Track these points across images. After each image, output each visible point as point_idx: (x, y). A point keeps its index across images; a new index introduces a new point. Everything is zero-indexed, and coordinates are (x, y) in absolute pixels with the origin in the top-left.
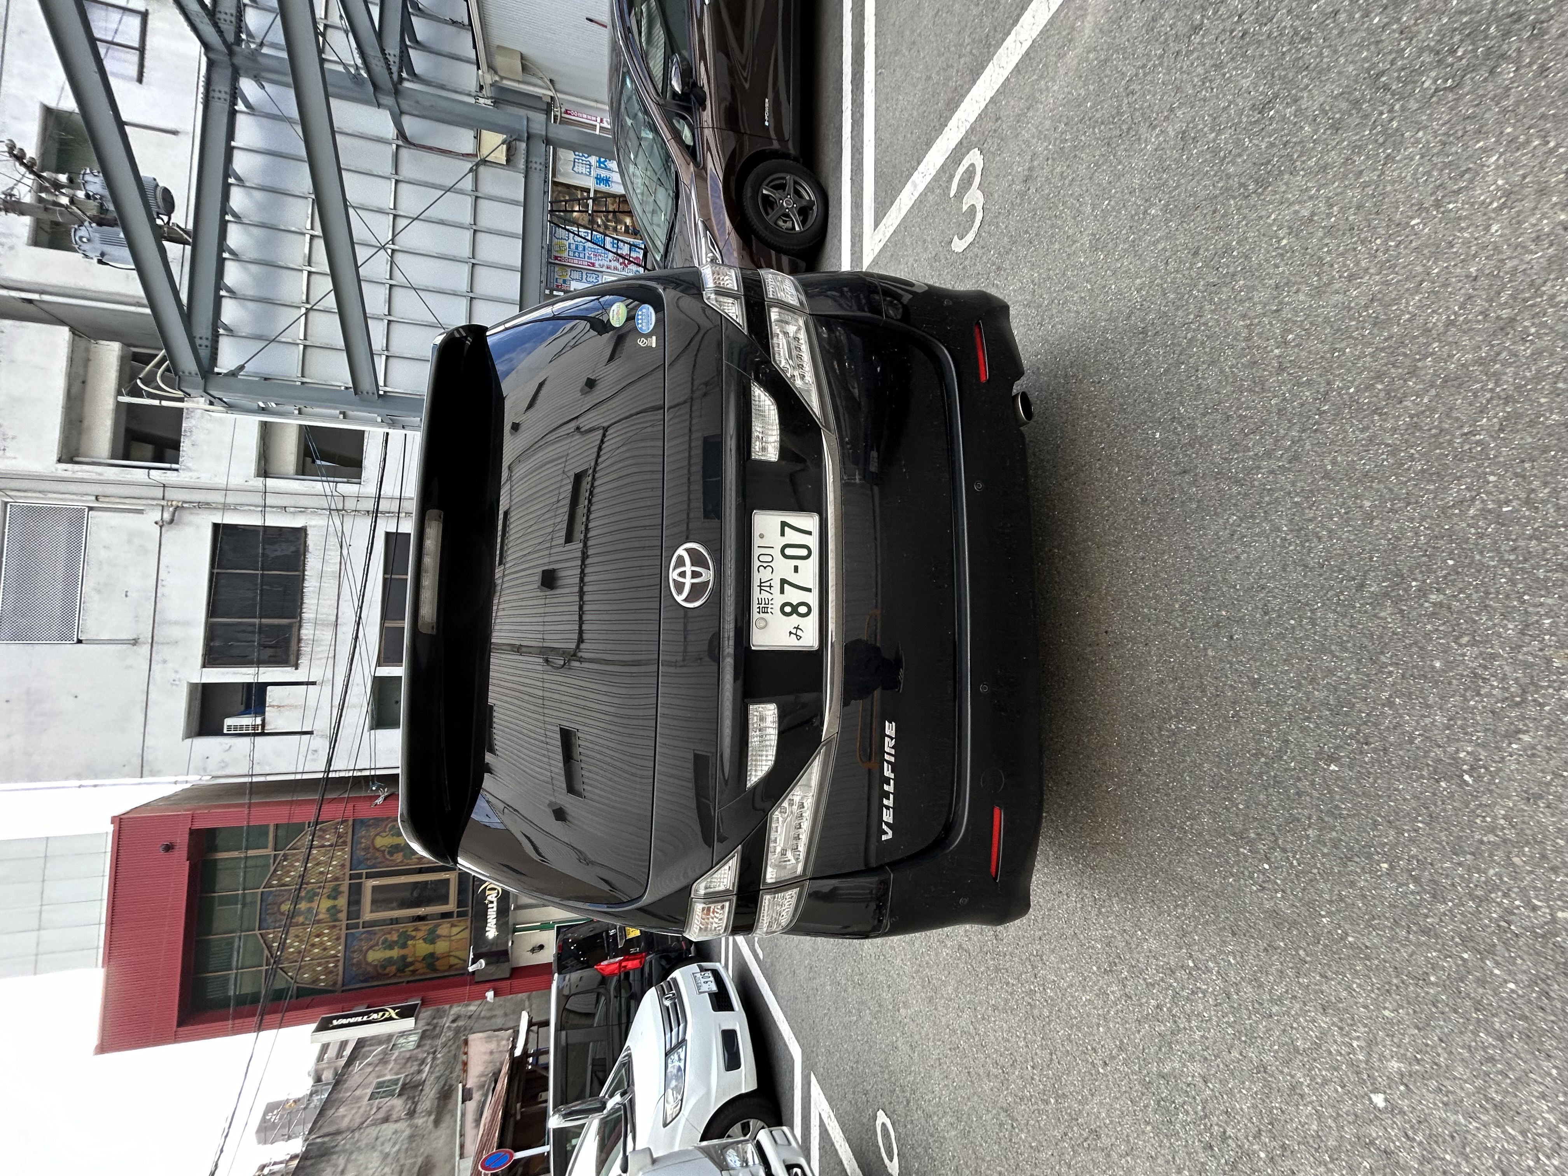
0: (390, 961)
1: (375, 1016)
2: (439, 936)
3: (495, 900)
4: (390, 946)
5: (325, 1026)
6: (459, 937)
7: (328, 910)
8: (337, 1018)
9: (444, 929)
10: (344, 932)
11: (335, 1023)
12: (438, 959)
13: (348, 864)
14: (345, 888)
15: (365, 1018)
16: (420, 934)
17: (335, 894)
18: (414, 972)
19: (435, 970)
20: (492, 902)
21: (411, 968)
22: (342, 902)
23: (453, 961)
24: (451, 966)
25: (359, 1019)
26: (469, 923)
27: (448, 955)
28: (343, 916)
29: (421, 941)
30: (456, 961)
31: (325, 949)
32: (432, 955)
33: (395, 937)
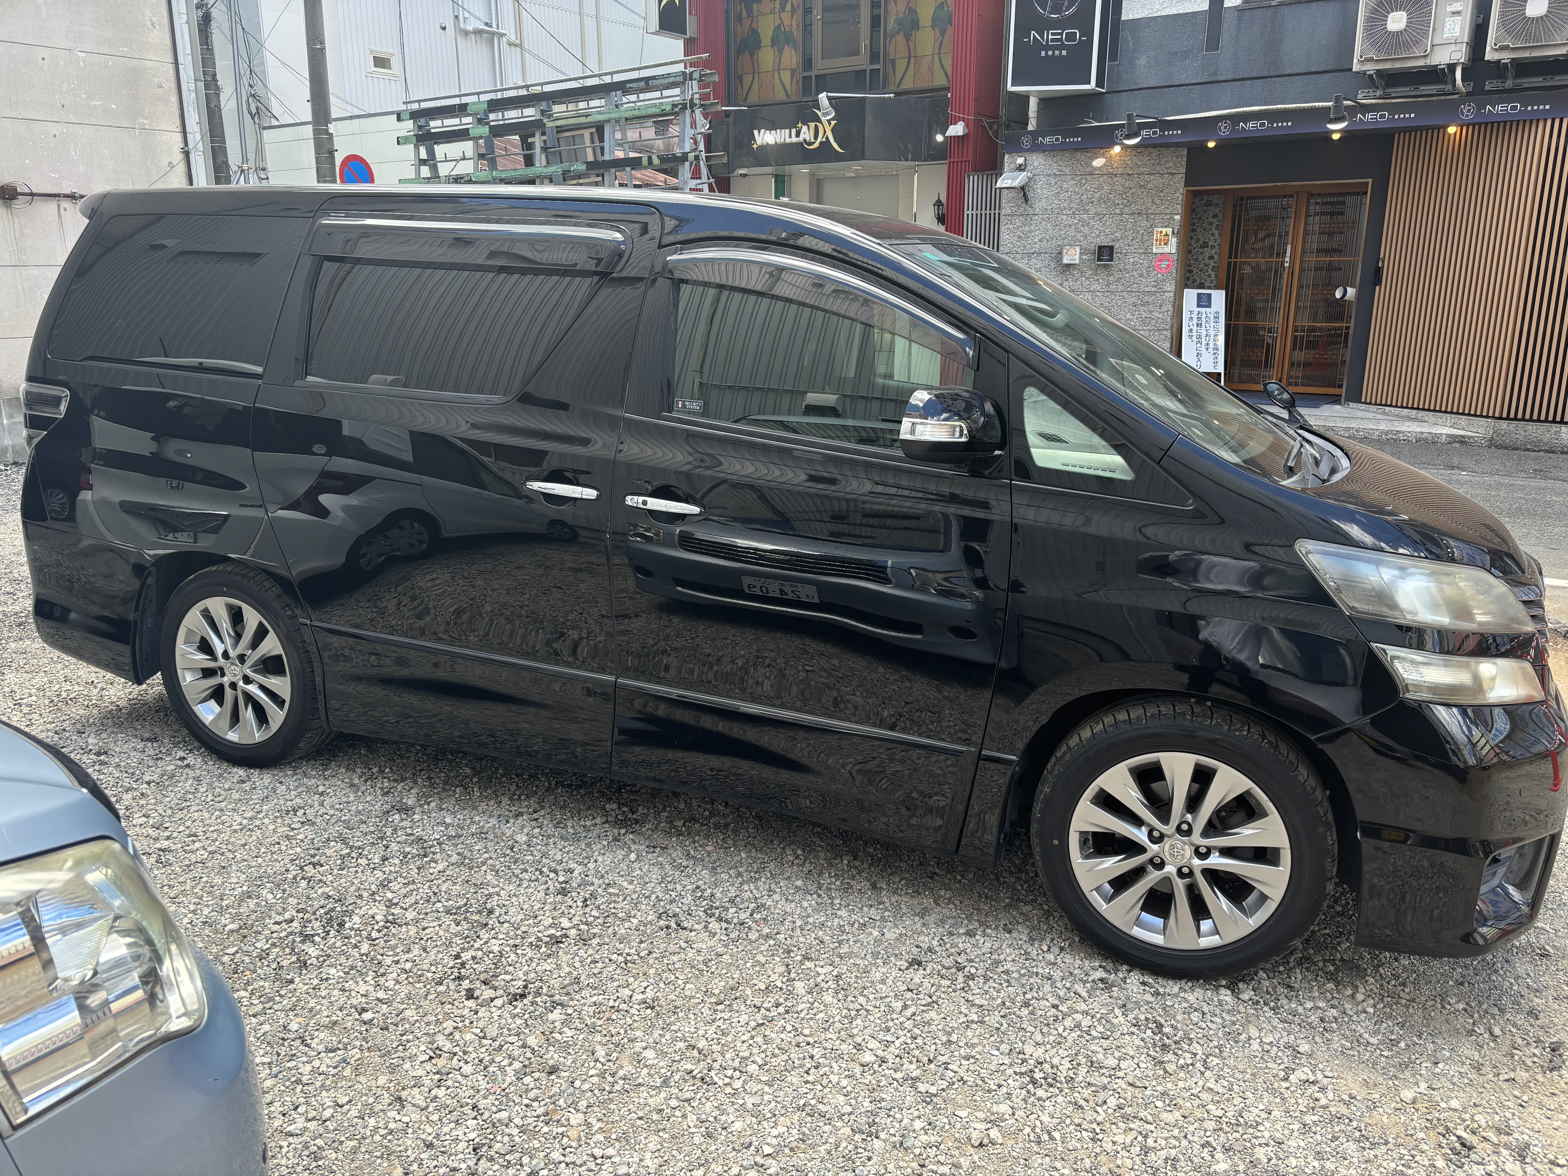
2: (781, 51)
3: (801, 139)
6: (777, 82)
9: (791, 57)
12: (752, 56)
16: (786, 17)
18: (739, 19)
19: (739, 52)
20: (798, 134)
21: (744, 14)
23: (747, 79)
24: (740, 78)
26: (794, 98)
27: (755, 71)
29: (778, 22)
30: (746, 88)
32: (758, 44)
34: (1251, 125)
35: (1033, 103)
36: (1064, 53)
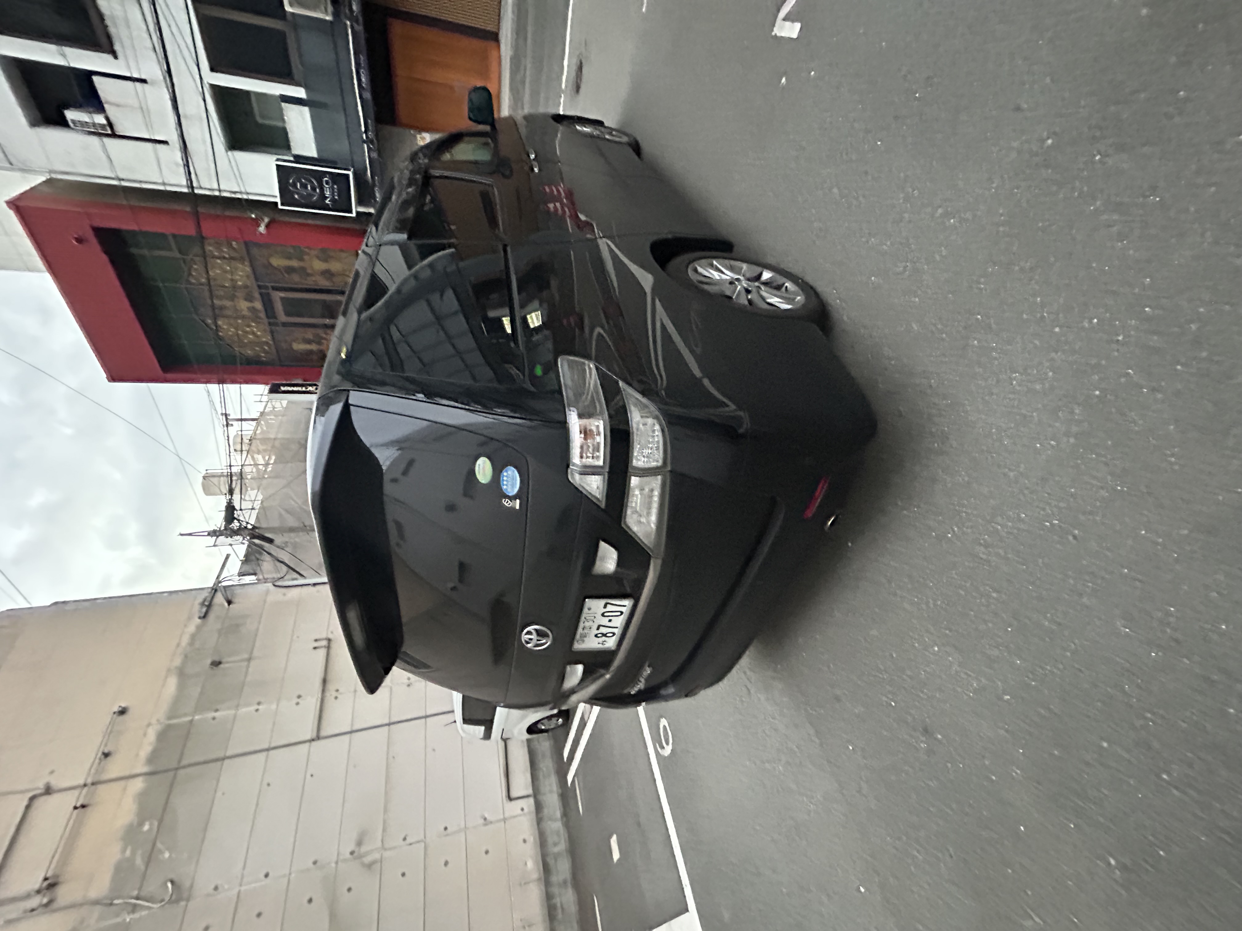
0: (311, 352)
1: (310, 388)
4: (309, 342)
5: (275, 390)
7: (248, 308)
8: (284, 385)
10: (268, 328)
11: (283, 388)
13: (252, 276)
14: (257, 295)
15: (304, 389)
17: (249, 298)
22: (258, 305)
25: (299, 389)
28: (262, 315)
31: (257, 336)
33: (311, 337)
34: (363, 80)
35: (361, 209)
36: (335, 187)
